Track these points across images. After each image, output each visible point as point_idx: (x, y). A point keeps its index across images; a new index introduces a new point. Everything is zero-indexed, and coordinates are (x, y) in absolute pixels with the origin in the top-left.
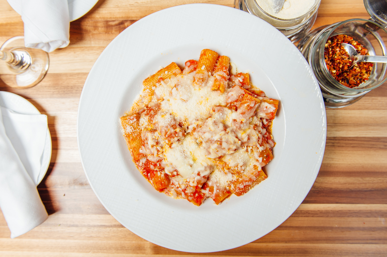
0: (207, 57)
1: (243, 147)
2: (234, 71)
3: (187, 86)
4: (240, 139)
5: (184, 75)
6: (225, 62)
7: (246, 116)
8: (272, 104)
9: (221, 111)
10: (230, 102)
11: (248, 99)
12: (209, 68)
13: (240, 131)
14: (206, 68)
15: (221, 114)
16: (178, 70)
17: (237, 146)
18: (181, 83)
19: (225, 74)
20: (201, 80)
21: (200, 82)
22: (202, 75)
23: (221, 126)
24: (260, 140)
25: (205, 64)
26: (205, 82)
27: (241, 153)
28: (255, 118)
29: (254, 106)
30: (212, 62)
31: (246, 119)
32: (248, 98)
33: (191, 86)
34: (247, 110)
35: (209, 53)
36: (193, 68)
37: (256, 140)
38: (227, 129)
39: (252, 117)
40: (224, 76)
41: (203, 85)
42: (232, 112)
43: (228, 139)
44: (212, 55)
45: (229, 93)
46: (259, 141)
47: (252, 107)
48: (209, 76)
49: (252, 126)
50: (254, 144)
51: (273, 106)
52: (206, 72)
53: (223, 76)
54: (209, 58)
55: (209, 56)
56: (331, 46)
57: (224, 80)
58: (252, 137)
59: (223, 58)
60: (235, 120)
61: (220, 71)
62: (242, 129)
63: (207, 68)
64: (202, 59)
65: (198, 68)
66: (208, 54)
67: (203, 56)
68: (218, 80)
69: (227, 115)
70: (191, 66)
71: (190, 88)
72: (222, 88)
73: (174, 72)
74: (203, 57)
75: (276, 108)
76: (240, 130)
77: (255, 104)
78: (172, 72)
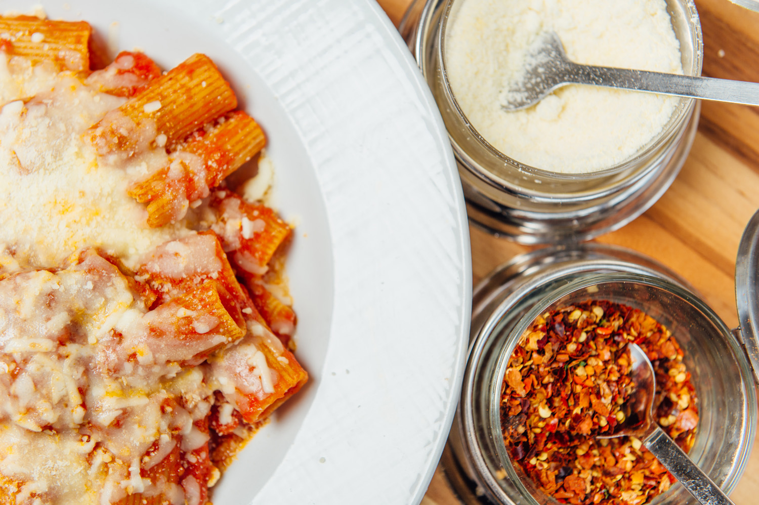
0: (191, 84)
1: (86, 438)
2: (254, 190)
3: (62, 126)
4: (88, 404)
5: (83, 87)
6: (241, 141)
7: (159, 346)
8: (278, 371)
9: (97, 278)
10: (154, 271)
11: (202, 300)
12: (169, 121)
13: (107, 381)
14: (159, 114)
15: (90, 286)
16: (77, 56)
17: (60, 419)
18: (52, 103)
19: (203, 174)
20: (116, 140)
21: (108, 143)
22: (129, 126)
23: (59, 321)
24: (152, 454)
25: (167, 101)
26: (124, 156)
27: (67, 451)
28: (196, 376)
29: (207, 333)
30: (197, 111)
31: (154, 357)
32: (204, 296)
33: (73, 135)
34: (173, 329)
35: (207, 74)
36: (130, 86)
37: (138, 444)
38: (68, 344)
39: (184, 365)
40: (196, 178)
41: (113, 158)
42: (132, 305)
43: (49, 375)
44: (212, 88)
45: (173, 243)
46: (148, 453)
47: (195, 332)
48: (152, 145)
49: (164, 395)
50: (126, 454)
51: (273, 381)
52: (149, 129)
53: (191, 175)
54: (193, 92)
55: (200, 84)
56: (589, 328)
57: (181, 191)
58: (136, 426)
59: (246, 125)
60: (120, 335)
61: (200, 155)
62: (120, 380)
63: (162, 117)
64: (171, 79)
65: (140, 96)
66: (203, 77)
67: (184, 73)
68: (165, 178)
69: (107, 300)
70: (126, 76)
71: (66, 139)
72: (158, 210)
73: (62, 54)
74: (181, 76)
75: (277, 393)
76: (111, 376)
77: (214, 331)
78: (55, 49)
